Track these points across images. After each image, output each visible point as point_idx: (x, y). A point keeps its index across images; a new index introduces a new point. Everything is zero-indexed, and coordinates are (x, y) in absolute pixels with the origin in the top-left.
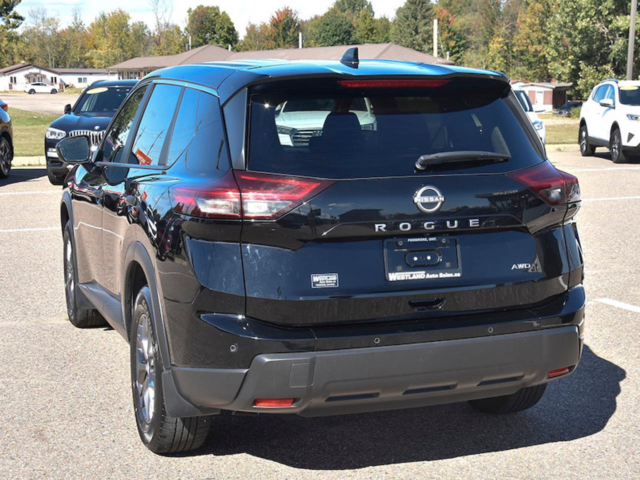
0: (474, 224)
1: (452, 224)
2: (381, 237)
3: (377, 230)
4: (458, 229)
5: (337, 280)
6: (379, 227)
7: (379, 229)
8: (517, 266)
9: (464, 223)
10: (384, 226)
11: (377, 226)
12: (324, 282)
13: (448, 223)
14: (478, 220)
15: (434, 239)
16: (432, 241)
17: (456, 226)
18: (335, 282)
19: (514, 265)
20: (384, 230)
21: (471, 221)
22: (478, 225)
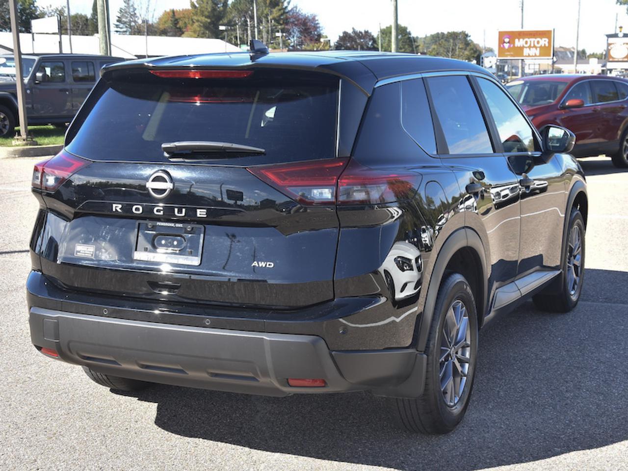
0: (200, 214)
1: (180, 211)
2: (116, 216)
3: (114, 210)
4: (186, 217)
5: (93, 252)
6: (116, 207)
7: (116, 209)
8: (258, 264)
9: (192, 212)
10: (120, 206)
11: (114, 205)
12: (84, 252)
13: (176, 210)
14: (205, 211)
15: (180, 225)
16: (178, 227)
17: (183, 214)
18: (92, 253)
19: (256, 262)
20: (120, 211)
21: (198, 211)
22: (205, 216)
